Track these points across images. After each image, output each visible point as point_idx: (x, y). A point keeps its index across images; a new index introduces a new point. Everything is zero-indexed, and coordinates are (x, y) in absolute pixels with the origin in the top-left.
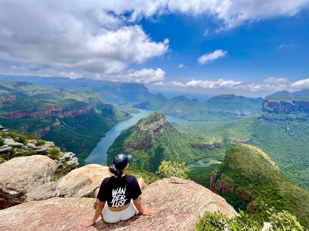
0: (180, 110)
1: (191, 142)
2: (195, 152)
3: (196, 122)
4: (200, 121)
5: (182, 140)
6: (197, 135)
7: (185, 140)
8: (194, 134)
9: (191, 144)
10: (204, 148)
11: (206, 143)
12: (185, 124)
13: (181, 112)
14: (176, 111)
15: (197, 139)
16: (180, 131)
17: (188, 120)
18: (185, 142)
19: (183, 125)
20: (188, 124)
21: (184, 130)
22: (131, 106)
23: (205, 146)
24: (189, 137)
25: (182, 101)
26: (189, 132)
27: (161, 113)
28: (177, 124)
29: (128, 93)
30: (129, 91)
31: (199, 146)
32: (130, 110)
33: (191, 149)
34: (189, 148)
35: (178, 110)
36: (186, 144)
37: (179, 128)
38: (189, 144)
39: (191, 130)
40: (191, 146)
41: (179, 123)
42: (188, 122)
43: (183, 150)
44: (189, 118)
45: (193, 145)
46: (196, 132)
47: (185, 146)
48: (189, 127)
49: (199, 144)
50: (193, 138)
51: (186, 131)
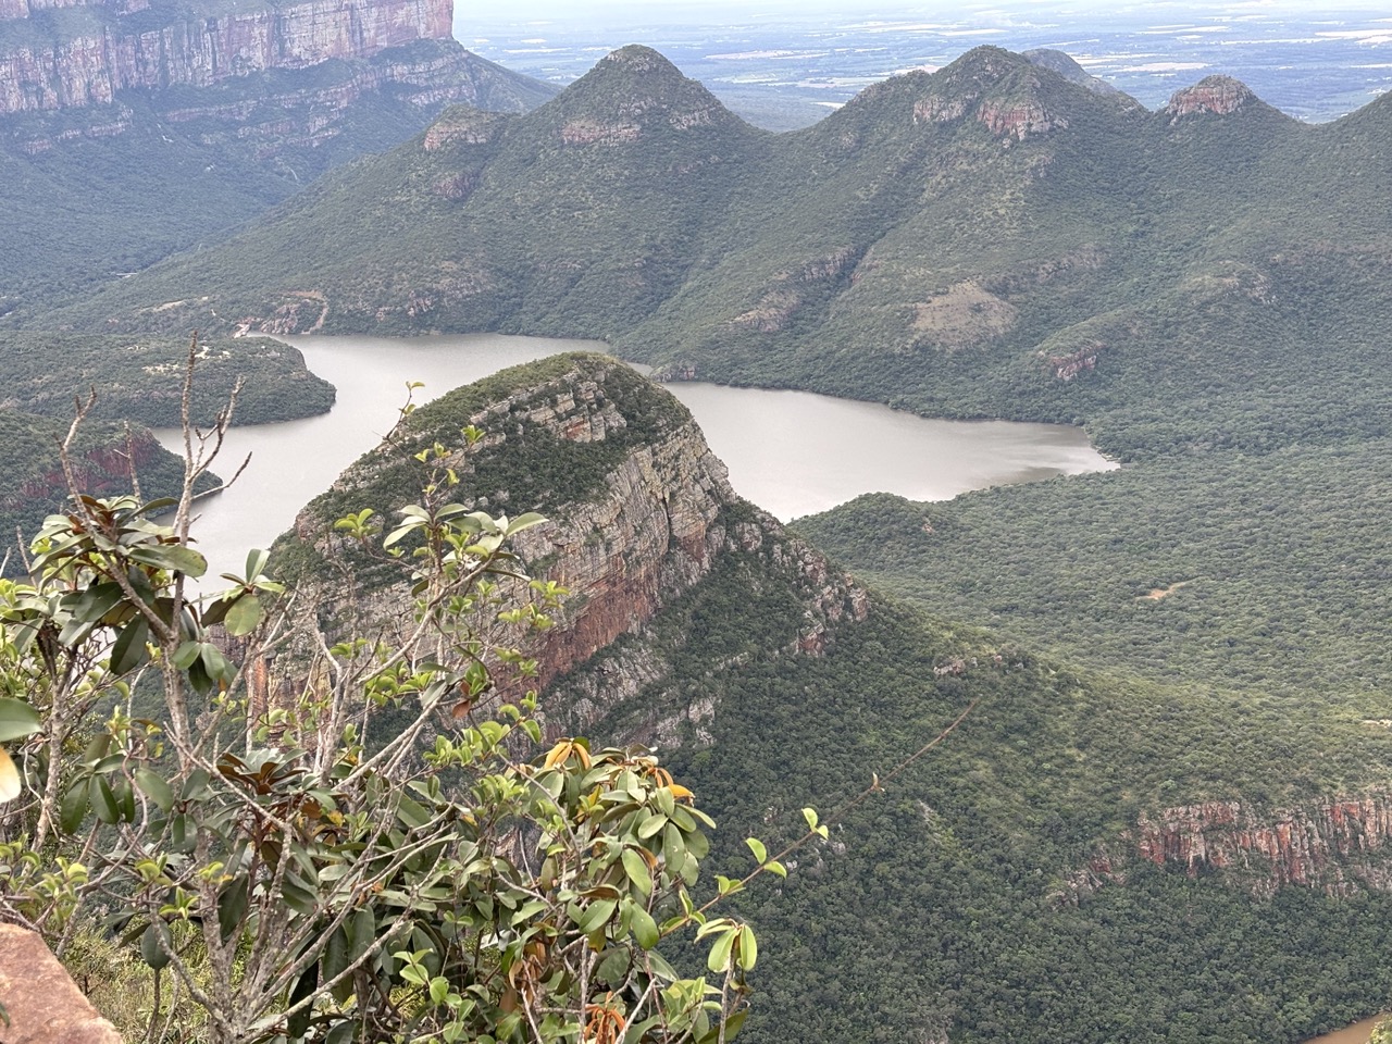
0: (971, 291)
1: (1128, 796)
2: (1213, 939)
3: (1237, 461)
4: (1305, 436)
5: (983, 770)
6: (1235, 674)
7: (1036, 771)
8: (1193, 653)
9: (1131, 819)
10: (1340, 856)
11: (1372, 786)
12: (1064, 515)
13: (995, 322)
14: (920, 324)
15: (1235, 734)
16: (949, 635)
17: (1107, 446)
18: (1034, 800)
19: (1036, 531)
20: (1103, 516)
21: (1036, 612)
22: (176, 310)
23: (1357, 832)
24: (1090, 713)
25: (1007, 143)
26: (1120, 638)
27: (602, 377)
28: (937, 525)
29: (118, 94)
30: (113, 55)
31: (1263, 844)
32: (159, 380)
33: (1145, 904)
34: (1108, 883)
35: (937, 301)
36: (1051, 831)
37: (966, 588)
38: (1106, 816)
39: (1157, 595)
40: (1132, 850)
41: (965, 509)
42: (1110, 477)
43: (999, 924)
44: (1127, 410)
45: (1163, 827)
46: (1226, 631)
47: (1045, 868)
48: (1121, 557)
49: (1263, 813)
50: (1156, 729)
51: (1074, 623)
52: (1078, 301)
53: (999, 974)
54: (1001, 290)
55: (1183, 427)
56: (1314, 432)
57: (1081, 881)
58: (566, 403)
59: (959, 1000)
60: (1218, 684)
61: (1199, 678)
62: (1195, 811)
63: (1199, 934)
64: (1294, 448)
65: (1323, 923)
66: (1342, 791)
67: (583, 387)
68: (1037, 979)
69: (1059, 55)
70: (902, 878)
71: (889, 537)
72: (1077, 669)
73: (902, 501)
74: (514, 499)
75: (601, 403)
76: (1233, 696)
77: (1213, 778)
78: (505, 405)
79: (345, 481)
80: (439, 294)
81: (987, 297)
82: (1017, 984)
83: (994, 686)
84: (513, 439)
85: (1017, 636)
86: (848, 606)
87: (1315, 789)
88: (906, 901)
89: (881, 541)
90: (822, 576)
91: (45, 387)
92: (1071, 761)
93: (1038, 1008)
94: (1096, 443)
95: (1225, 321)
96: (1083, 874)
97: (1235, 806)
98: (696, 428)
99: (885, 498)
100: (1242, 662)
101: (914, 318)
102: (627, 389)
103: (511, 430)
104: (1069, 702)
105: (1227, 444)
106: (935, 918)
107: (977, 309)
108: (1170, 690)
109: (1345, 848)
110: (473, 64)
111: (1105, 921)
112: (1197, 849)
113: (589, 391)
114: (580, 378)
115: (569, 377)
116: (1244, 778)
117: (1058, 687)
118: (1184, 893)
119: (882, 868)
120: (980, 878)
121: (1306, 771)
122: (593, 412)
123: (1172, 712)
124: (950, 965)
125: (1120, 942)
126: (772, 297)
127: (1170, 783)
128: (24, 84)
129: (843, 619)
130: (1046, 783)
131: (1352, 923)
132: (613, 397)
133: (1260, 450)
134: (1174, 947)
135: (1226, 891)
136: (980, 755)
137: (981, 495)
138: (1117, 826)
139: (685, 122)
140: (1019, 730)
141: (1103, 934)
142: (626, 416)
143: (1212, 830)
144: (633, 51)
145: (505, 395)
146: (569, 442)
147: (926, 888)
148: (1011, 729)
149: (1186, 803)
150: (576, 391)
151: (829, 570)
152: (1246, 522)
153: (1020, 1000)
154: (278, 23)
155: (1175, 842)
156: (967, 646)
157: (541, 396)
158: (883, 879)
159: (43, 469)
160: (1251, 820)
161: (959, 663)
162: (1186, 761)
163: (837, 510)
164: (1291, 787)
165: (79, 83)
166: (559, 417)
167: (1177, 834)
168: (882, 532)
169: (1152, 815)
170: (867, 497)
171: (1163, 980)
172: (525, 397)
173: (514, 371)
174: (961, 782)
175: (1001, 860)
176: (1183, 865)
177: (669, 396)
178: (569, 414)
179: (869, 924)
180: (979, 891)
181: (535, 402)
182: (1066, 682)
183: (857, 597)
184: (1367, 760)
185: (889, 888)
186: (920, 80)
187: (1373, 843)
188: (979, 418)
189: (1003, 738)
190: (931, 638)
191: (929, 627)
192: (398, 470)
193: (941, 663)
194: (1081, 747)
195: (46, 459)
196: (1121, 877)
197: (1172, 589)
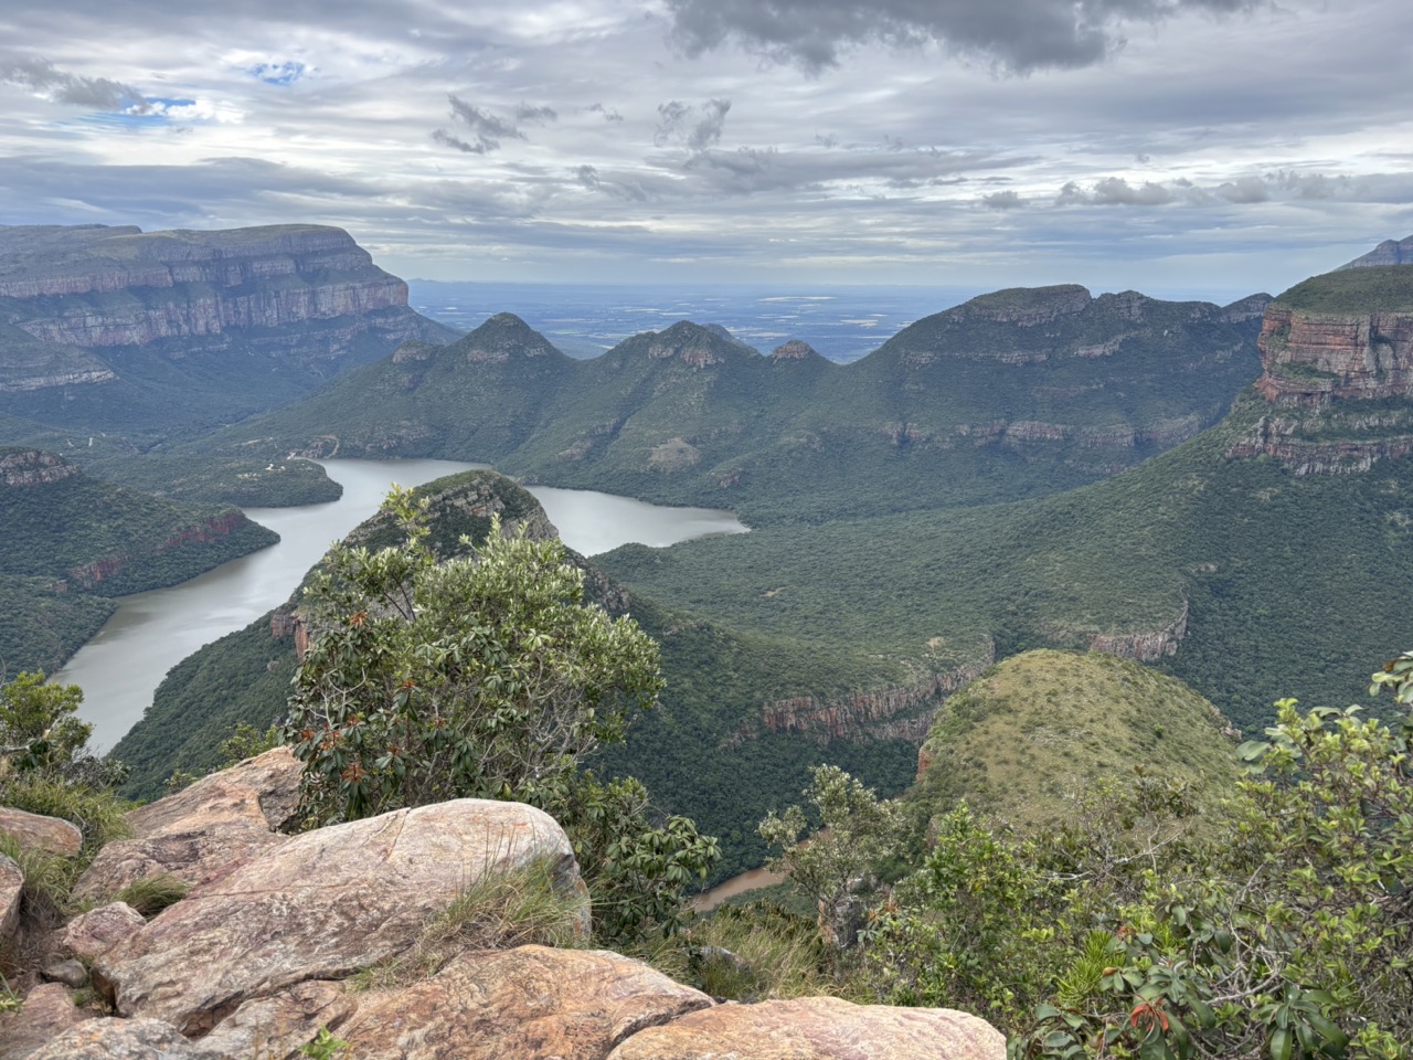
0: (678, 442)
3: (807, 528)
6: (808, 633)
7: (714, 684)
8: (788, 622)
9: (760, 707)
10: (859, 723)
11: (874, 688)
12: (724, 554)
13: (690, 458)
14: (654, 458)
15: (809, 663)
16: (671, 615)
17: (745, 520)
18: (712, 698)
19: (710, 562)
20: (744, 555)
21: (712, 603)
22: (255, 444)
23: (867, 710)
24: (740, 653)
25: (695, 369)
26: (752, 616)
27: (492, 482)
28: (663, 559)
29: (223, 329)
30: (221, 308)
31: (823, 718)
32: (245, 481)
33: (766, 749)
34: (748, 739)
35: (661, 447)
36: (721, 714)
37: (677, 591)
38: (748, 705)
39: (770, 594)
40: (760, 723)
41: (676, 551)
42: (747, 536)
43: (695, 762)
44: (755, 502)
45: (775, 710)
46: (803, 611)
47: (718, 733)
48: (753, 575)
49: (823, 702)
50: (772, 661)
51: (731, 608)
52: (730, 449)
53: (695, 787)
54: (693, 442)
55: (781, 511)
56: (842, 514)
57: (735, 739)
58: (473, 496)
59: (675, 802)
60: (800, 638)
61: (791, 635)
62: (790, 702)
63: (793, 763)
64: (833, 522)
65: (852, 756)
66: (860, 690)
67: (482, 488)
68: (714, 790)
69: (719, 327)
70: (647, 740)
71: (639, 565)
72: (733, 631)
73: (645, 547)
74: (444, 547)
75: (491, 496)
76: (806, 644)
77: (799, 685)
78: (440, 497)
79: (351, 536)
80: (400, 438)
81: (686, 445)
82: (704, 792)
83: (693, 640)
84: (444, 515)
85: (702, 615)
86: (620, 601)
87: (847, 689)
88: (649, 752)
89: (635, 567)
90: (607, 586)
91: (181, 485)
92: (731, 678)
93: (714, 804)
94: (739, 519)
95: (800, 460)
96: (737, 735)
97: (809, 699)
98: (542, 510)
99: (636, 546)
100: (811, 627)
101: (650, 455)
102: (505, 489)
103: (443, 510)
104: (730, 648)
105: (802, 519)
106: (663, 760)
107: (681, 451)
108: (779, 641)
109: (862, 719)
110: (419, 319)
111: (747, 759)
112: (791, 721)
113: (485, 490)
114: (481, 483)
115: (475, 482)
116: (814, 685)
117: (724, 640)
118: (785, 743)
119: (637, 735)
120: (686, 738)
121: (843, 680)
122: (487, 501)
123: (779, 653)
124: (671, 784)
125: (755, 769)
126: (578, 443)
127: (778, 688)
128: (170, 322)
129: (618, 608)
130: (718, 689)
131: (866, 756)
132: (498, 493)
133: (818, 523)
134: (781, 770)
135: (805, 741)
136: (686, 676)
137: (684, 544)
138: (753, 710)
139: (532, 353)
140: (706, 663)
141: (746, 765)
142: (505, 503)
143: (799, 711)
144: (505, 315)
145: (437, 492)
146: (474, 516)
147: (658, 745)
148: (701, 663)
149: (786, 698)
150: (478, 490)
151: (610, 582)
152: (812, 558)
153: (706, 801)
154: (314, 295)
155: (780, 717)
156: (680, 621)
157: (460, 492)
158: (636, 741)
159: (179, 529)
160: (817, 706)
161: (675, 629)
162: (785, 676)
163: (612, 551)
164: (836, 689)
165: (201, 323)
166: (469, 503)
167: (782, 713)
168: (635, 563)
169: (770, 704)
170: (627, 545)
171: (775, 788)
172: (450, 492)
173: (445, 479)
174: (676, 690)
175: (696, 729)
176: (785, 728)
177: (528, 493)
178: (475, 502)
179: (630, 765)
180: (685, 745)
181: (456, 495)
182: (728, 639)
183: (625, 597)
184: (871, 675)
185: (640, 746)
186: (652, 336)
187: (875, 716)
188: (683, 505)
189: (698, 667)
190: (660, 617)
191: (661, 611)
192: (380, 531)
193: (667, 629)
194: (735, 671)
195: (181, 524)
196: (754, 736)
197: (777, 591)
